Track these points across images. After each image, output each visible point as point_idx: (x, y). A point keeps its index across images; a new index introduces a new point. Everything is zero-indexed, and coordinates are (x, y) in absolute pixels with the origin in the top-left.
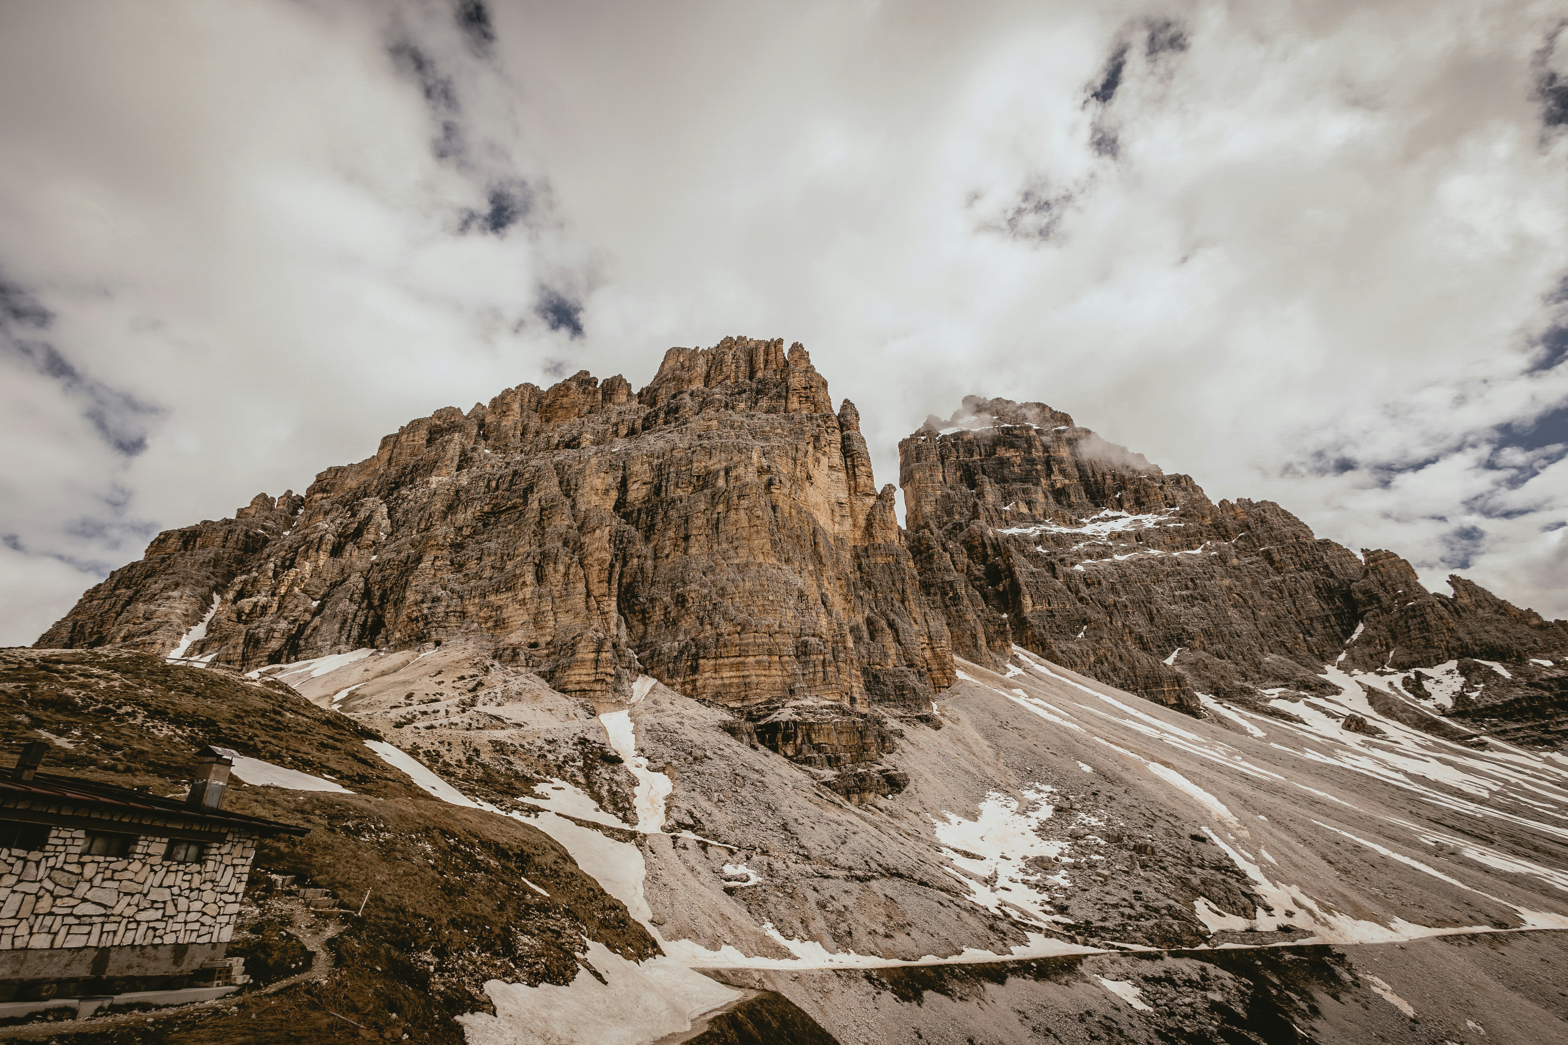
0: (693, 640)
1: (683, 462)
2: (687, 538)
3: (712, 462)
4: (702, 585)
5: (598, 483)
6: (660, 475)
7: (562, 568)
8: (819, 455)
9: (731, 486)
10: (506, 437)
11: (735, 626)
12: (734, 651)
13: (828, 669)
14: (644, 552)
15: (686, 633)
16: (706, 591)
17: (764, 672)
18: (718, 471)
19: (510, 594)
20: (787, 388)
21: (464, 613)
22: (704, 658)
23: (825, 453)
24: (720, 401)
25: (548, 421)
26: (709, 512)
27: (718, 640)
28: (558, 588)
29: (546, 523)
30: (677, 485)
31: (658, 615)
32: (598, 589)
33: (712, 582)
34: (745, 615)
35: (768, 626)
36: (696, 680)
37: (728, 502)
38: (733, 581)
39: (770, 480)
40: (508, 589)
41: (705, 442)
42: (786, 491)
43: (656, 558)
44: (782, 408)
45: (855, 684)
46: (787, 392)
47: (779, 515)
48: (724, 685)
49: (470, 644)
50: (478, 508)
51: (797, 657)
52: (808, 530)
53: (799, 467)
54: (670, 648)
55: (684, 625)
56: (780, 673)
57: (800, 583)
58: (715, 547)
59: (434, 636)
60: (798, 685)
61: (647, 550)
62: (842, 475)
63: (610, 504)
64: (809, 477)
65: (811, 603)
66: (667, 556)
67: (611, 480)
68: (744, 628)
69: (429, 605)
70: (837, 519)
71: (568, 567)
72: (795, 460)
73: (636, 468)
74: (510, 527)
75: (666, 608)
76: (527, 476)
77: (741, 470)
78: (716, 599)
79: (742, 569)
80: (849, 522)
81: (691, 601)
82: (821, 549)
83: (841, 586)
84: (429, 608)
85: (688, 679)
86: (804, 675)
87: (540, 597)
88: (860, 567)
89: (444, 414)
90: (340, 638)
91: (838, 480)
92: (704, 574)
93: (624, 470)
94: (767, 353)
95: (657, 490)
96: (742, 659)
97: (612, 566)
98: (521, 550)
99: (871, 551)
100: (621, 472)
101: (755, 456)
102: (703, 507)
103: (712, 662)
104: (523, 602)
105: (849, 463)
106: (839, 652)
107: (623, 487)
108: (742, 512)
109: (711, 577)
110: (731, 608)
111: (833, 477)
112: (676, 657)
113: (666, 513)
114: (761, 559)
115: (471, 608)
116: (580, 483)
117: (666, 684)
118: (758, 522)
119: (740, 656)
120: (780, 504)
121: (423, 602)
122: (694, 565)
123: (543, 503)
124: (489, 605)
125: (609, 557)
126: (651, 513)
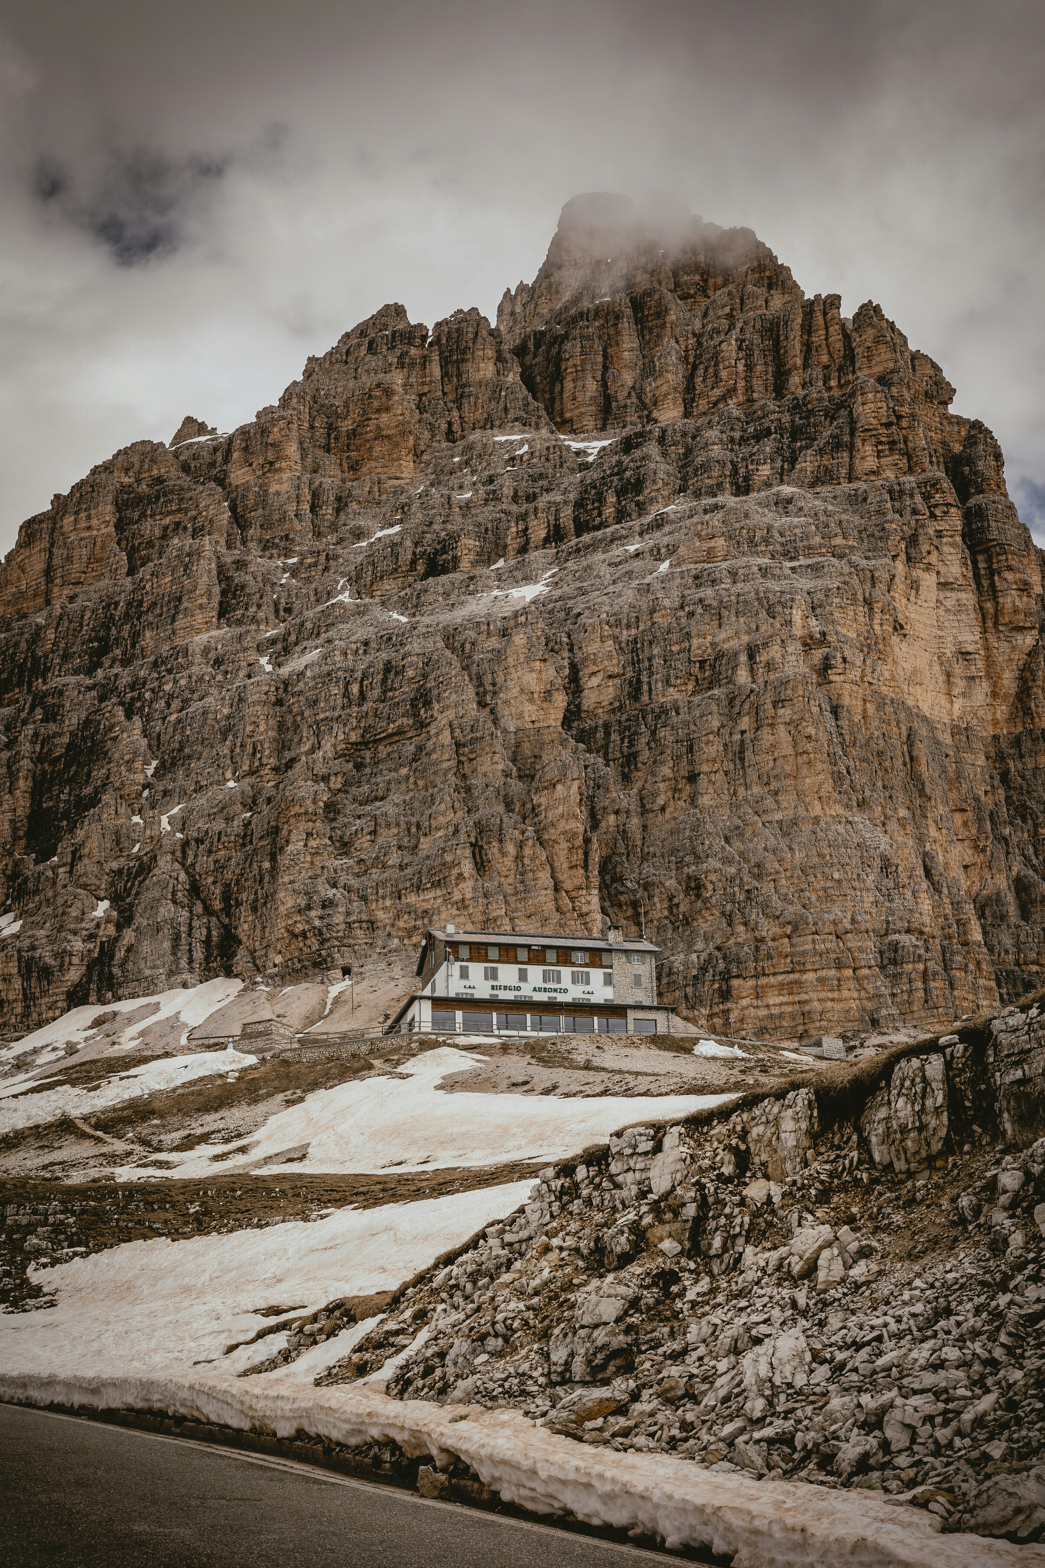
0: (718, 948)
1: (674, 637)
2: (693, 778)
3: (723, 636)
4: (728, 861)
5: (531, 680)
6: (635, 662)
7: (511, 849)
8: (917, 573)
9: (760, 680)
10: (283, 519)
11: (783, 925)
12: (784, 964)
13: (932, 984)
14: (624, 803)
15: (707, 938)
16: (733, 870)
17: (830, 995)
18: (736, 654)
19: (439, 893)
20: (852, 422)
21: (372, 923)
22: (738, 976)
23: (929, 567)
24: (721, 463)
25: (354, 467)
26: (725, 732)
27: (757, 948)
28: (510, 880)
29: (467, 769)
30: (667, 682)
31: (659, 909)
32: (571, 879)
33: (741, 854)
34: (796, 908)
35: (834, 922)
36: (728, 1010)
37: (757, 710)
38: (774, 851)
39: (826, 658)
40: (437, 884)
41: (708, 593)
42: (854, 674)
43: (644, 811)
44: (844, 471)
45: (985, 1003)
46: (852, 434)
47: (844, 723)
48: (771, 1016)
49: (397, 971)
50: (341, 737)
51: (882, 967)
52: (897, 734)
53: (878, 616)
54: (686, 964)
55: (703, 925)
56: (855, 995)
57: (884, 842)
58: (741, 792)
59: (340, 962)
60: (884, 1012)
61: (627, 799)
62: (968, 598)
63: (555, 717)
64: (898, 627)
65: (903, 879)
66: (663, 809)
67: (552, 672)
68: (796, 927)
69: (320, 912)
70: (960, 685)
71: (521, 846)
72: (868, 603)
73: (593, 648)
74: (404, 771)
75: (671, 898)
76: (410, 673)
77: (774, 652)
78: (750, 882)
79: (787, 828)
80: (982, 689)
81: (710, 887)
82: (923, 769)
83: (965, 824)
84: (321, 918)
85: (716, 1009)
86: (894, 995)
87: (486, 896)
88: (1005, 778)
89: (135, 459)
90: (177, 962)
91: (960, 607)
92: (727, 840)
93: (571, 650)
94: (808, 328)
95: (635, 690)
96: (796, 976)
97: (587, 841)
98: (442, 820)
99: (1027, 745)
100: (566, 654)
101: (797, 616)
102: (716, 724)
103: (751, 983)
104: (462, 905)
105: (982, 565)
106: (953, 953)
107: (574, 684)
108: (782, 730)
109: (737, 844)
110: (775, 898)
111: (949, 603)
112: (695, 977)
113: (653, 733)
114: (817, 810)
115: (380, 915)
116: (500, 679)
117: (685, 1019)
118: (809, 747)
119: (792, 971)
120: (846, 701)
121: (309, 907)
122: (709, 827)
123: (457, 732)
124: (410, 910)
125: (581, 829)
126: (629, 734)
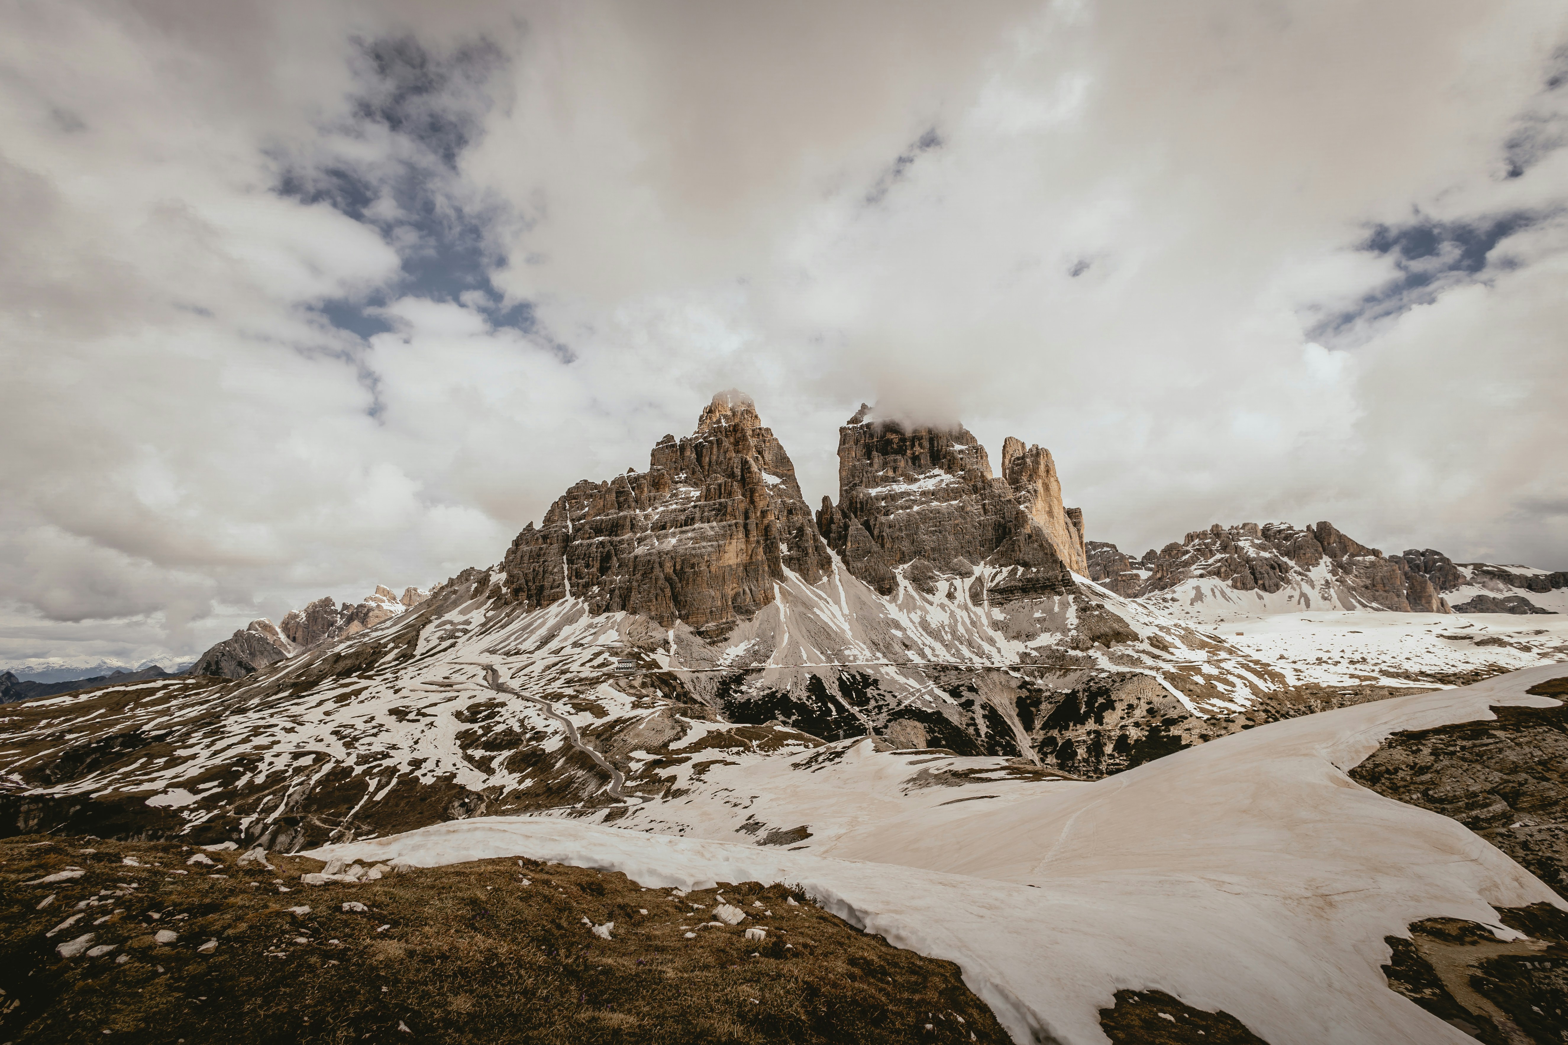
0: (688, 608)
4: (692, 596)
11: (697, 605)
12: (697, 613)
22: (690, 614)
27: (693, 609)
31: (681, 603)
34: (699, 602)
48: (693, 622)
54: (684, 613)
81: (689, 598)
85: (686, 621)
92: (692, 592)
107: (675, 566)
110: (697, 600)
117: (681, 623)
122: (690, 587)
